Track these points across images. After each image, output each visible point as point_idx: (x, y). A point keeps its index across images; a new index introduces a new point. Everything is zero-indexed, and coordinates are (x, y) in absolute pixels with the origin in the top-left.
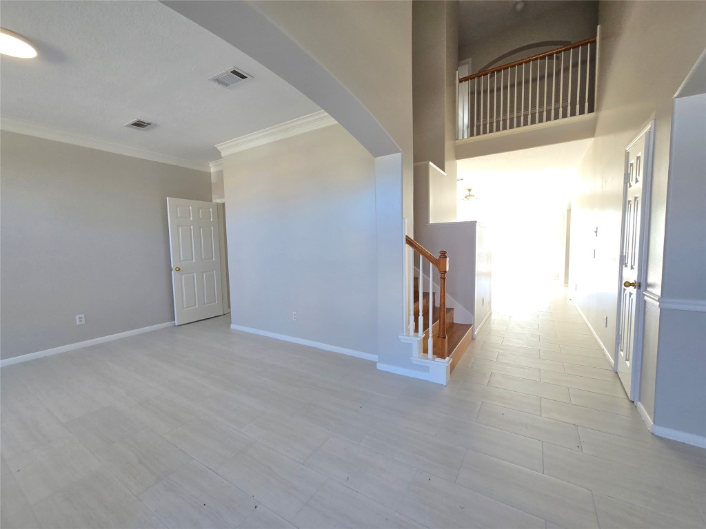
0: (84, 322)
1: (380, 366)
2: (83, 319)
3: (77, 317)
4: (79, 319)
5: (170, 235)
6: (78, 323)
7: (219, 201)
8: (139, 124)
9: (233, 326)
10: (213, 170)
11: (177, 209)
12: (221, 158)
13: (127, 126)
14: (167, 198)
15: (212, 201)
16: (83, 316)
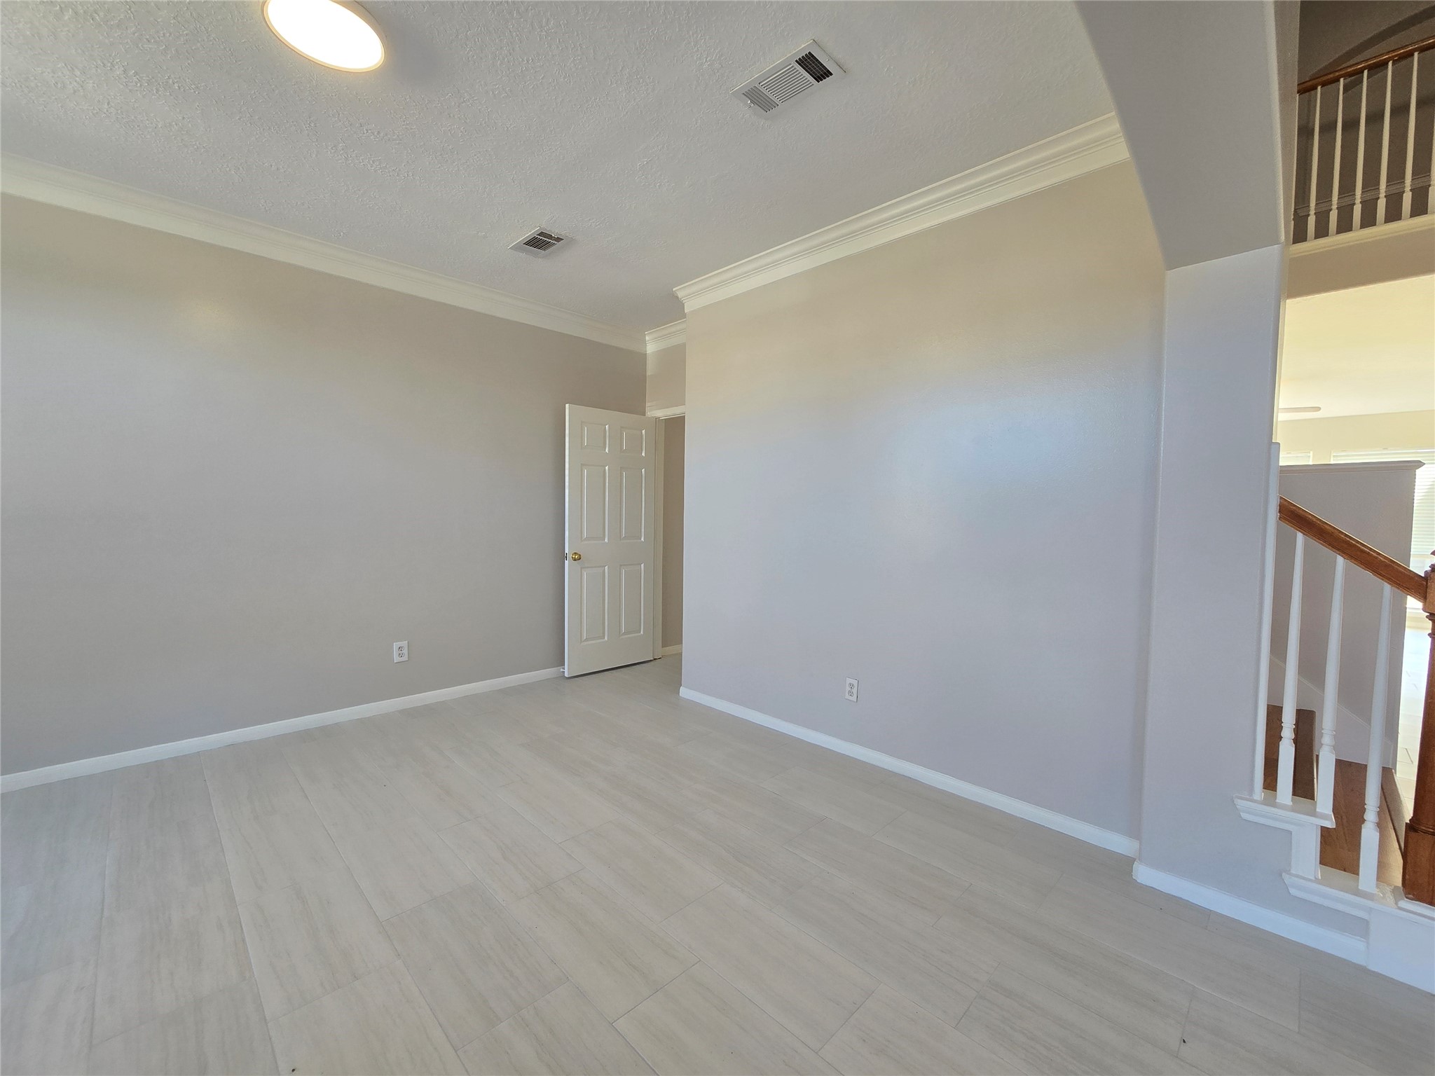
0: (405, 658)
1: (1144, 874)
2: (405, 651)
3: (396, 645)
4: (398, 651)
5: (567, 484)
6: (396, 659)
7: (662, 413)
8: (540, 242)
9: (684, 692)
10: (652, 346)
11: (582, 429)
12: (684, 316)
13: (515, 248)
14: (567, 405)
15: (644, 414)
16: (404, 644)
